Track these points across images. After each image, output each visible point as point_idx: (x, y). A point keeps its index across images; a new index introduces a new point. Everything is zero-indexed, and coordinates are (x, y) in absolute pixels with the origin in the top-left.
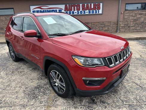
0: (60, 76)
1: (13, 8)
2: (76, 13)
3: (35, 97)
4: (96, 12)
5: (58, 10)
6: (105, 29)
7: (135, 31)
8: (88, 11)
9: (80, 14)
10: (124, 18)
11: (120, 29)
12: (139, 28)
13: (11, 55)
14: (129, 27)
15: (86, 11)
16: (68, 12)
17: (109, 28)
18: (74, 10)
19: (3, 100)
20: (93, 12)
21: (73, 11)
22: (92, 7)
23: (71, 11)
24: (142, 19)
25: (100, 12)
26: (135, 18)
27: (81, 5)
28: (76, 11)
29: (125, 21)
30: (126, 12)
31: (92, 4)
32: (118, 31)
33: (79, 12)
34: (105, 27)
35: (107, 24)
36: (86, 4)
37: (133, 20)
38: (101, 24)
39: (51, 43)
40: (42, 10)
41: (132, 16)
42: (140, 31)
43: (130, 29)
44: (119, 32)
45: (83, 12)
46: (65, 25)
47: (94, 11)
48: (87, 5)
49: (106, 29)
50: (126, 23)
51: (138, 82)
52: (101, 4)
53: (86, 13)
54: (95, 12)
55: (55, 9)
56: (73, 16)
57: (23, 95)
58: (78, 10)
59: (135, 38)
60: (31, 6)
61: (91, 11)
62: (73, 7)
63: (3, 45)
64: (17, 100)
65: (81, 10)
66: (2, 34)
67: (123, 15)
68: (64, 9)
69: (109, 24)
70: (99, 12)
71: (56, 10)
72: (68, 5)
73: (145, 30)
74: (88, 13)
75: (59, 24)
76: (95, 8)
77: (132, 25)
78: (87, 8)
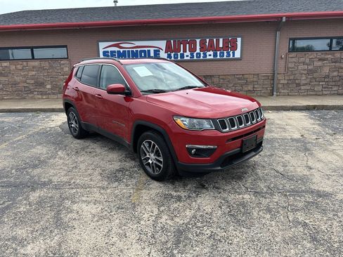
0: (156, 146)
1: (66, 46)
2: (187, 56)
3: (118, 180)
4: (229, 55)
5: (152, 50)
6: (246, 89)
7: (311, 93)
8: (211, 53)
9: (195, 58)
10: (287, 68)
11: (278, 89)
12: (320, 88)
13: (70, 127)
14: (298, 85)
15: (208, 53)
16: (172, 54)
17: (256, 86)
18: (185, 51)
19: (72, 182)
20: (222, 55)
21: (182, 52)
22: (221, 45)
23: (179, 54)
24: (326, 70)
25: (238, 54)
26: (310, 68)
27: (198, 41)
28: (188, 53)
29: (289, 73)
30: (290, 56)
31: (221, 40)
32: (275, 93)
33: (195, 54)
34: (247, 84)
35: (251, 78)
36: (208, 40)
37: (305, 72)
38: (239, 79)
39: (145, 101)
40: (121, 50)
41: (304, 63)
42: (322, 95)
43: (300, 89)
44: (277, 95)
45: (202, 55)
46: (165, 78)
47: (225, 52)
48: (211, 41)
49: (250, 88)
50: (292, 77)
51: (281, 169)
52: (239, 40)
53: (208, 57)
54: (225, 54)
55: (146, 49)
56: (177, 62)
57: (99, 177)
58: (192, 50)
59: (303, 106)
60: (100, 43)
61: (218, 52)
62: (182, 45)
63: (48, 114)
64: (92, 183)
65: (198, 51)
66: (41, 95)
67: (284, 60)
68: (164, 49)
69: (255, 79)
70: (234, 55)
71: (149, 51)
72: (172, 41)
73: (332, 92)
74: (212, 57)
75: (155, 77)
76: (226, 47)
77: (304, 82)
78: (211, 47)
